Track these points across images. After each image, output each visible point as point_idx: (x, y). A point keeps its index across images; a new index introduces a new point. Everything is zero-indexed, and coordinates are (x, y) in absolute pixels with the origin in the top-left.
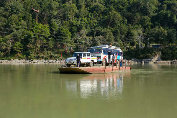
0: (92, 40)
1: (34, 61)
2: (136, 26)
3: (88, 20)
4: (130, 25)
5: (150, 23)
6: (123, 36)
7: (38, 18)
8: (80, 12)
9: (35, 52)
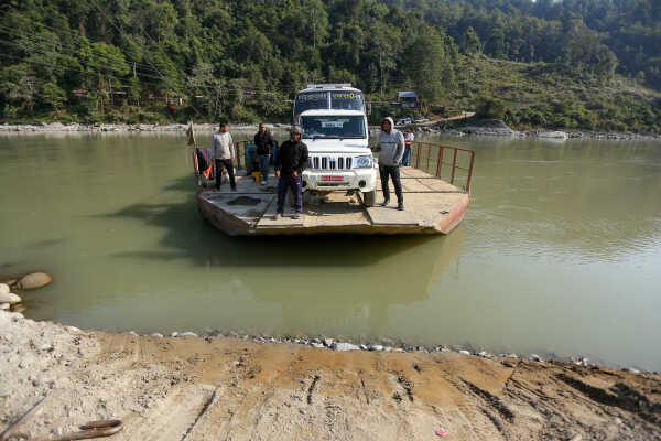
0: (226, 86)
1: (102, 126)
2: (297, 64)
3: (203, 42)
4: (286, 60)
5: (320, 61)
6: (277, 81)
7: (85, 27)
8: (182, 22)
9: (100, 106)
